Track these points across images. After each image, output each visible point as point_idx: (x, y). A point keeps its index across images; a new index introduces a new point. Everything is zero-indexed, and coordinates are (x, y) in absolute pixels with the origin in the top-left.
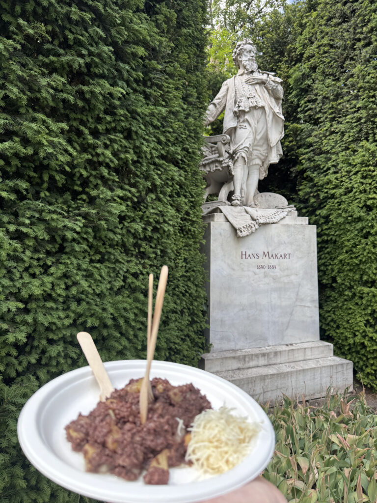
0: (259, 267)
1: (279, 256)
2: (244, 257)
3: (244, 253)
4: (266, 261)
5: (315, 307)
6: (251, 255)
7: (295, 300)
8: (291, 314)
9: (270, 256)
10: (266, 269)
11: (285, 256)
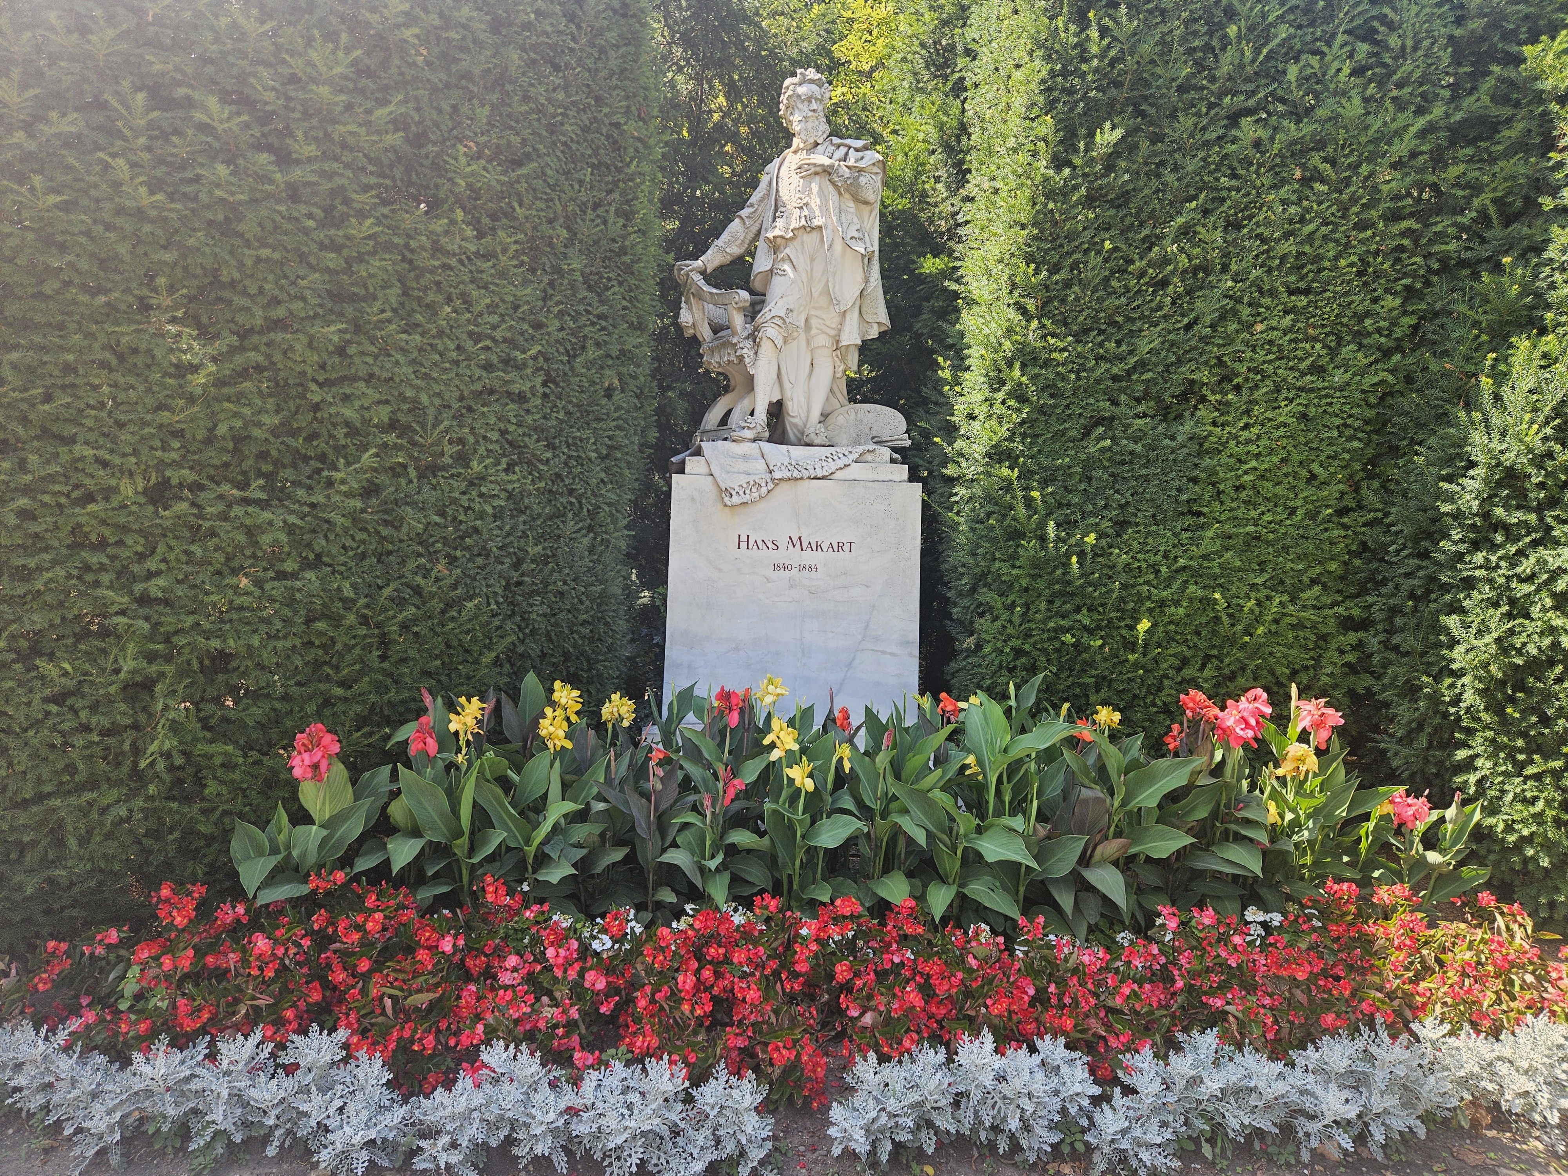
0: (777, 567)
1: (825, 546)
2: (743, 545)
3: (744, 538)
4: (794, 556)
5: (911, 655)
6: (760, 543)
7: (860, 637)
8: (849, 666)
9: (805, 545)
10: (795, 571)
11: (840, 546)
